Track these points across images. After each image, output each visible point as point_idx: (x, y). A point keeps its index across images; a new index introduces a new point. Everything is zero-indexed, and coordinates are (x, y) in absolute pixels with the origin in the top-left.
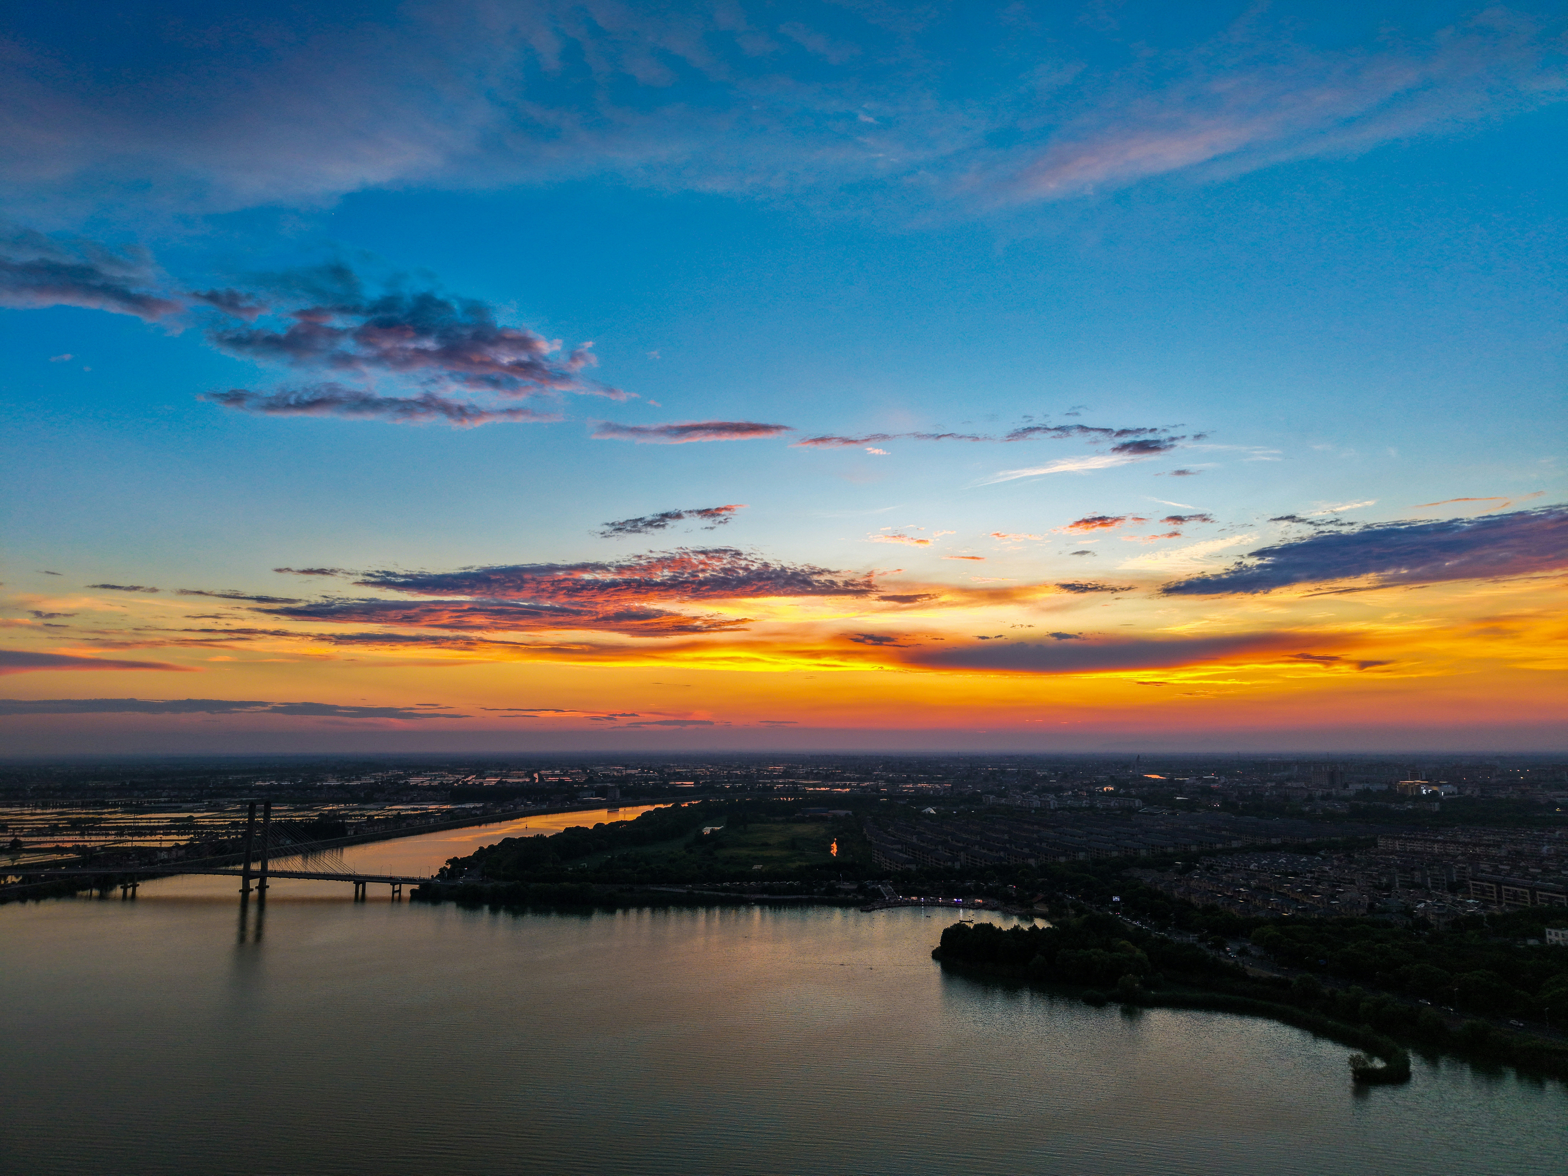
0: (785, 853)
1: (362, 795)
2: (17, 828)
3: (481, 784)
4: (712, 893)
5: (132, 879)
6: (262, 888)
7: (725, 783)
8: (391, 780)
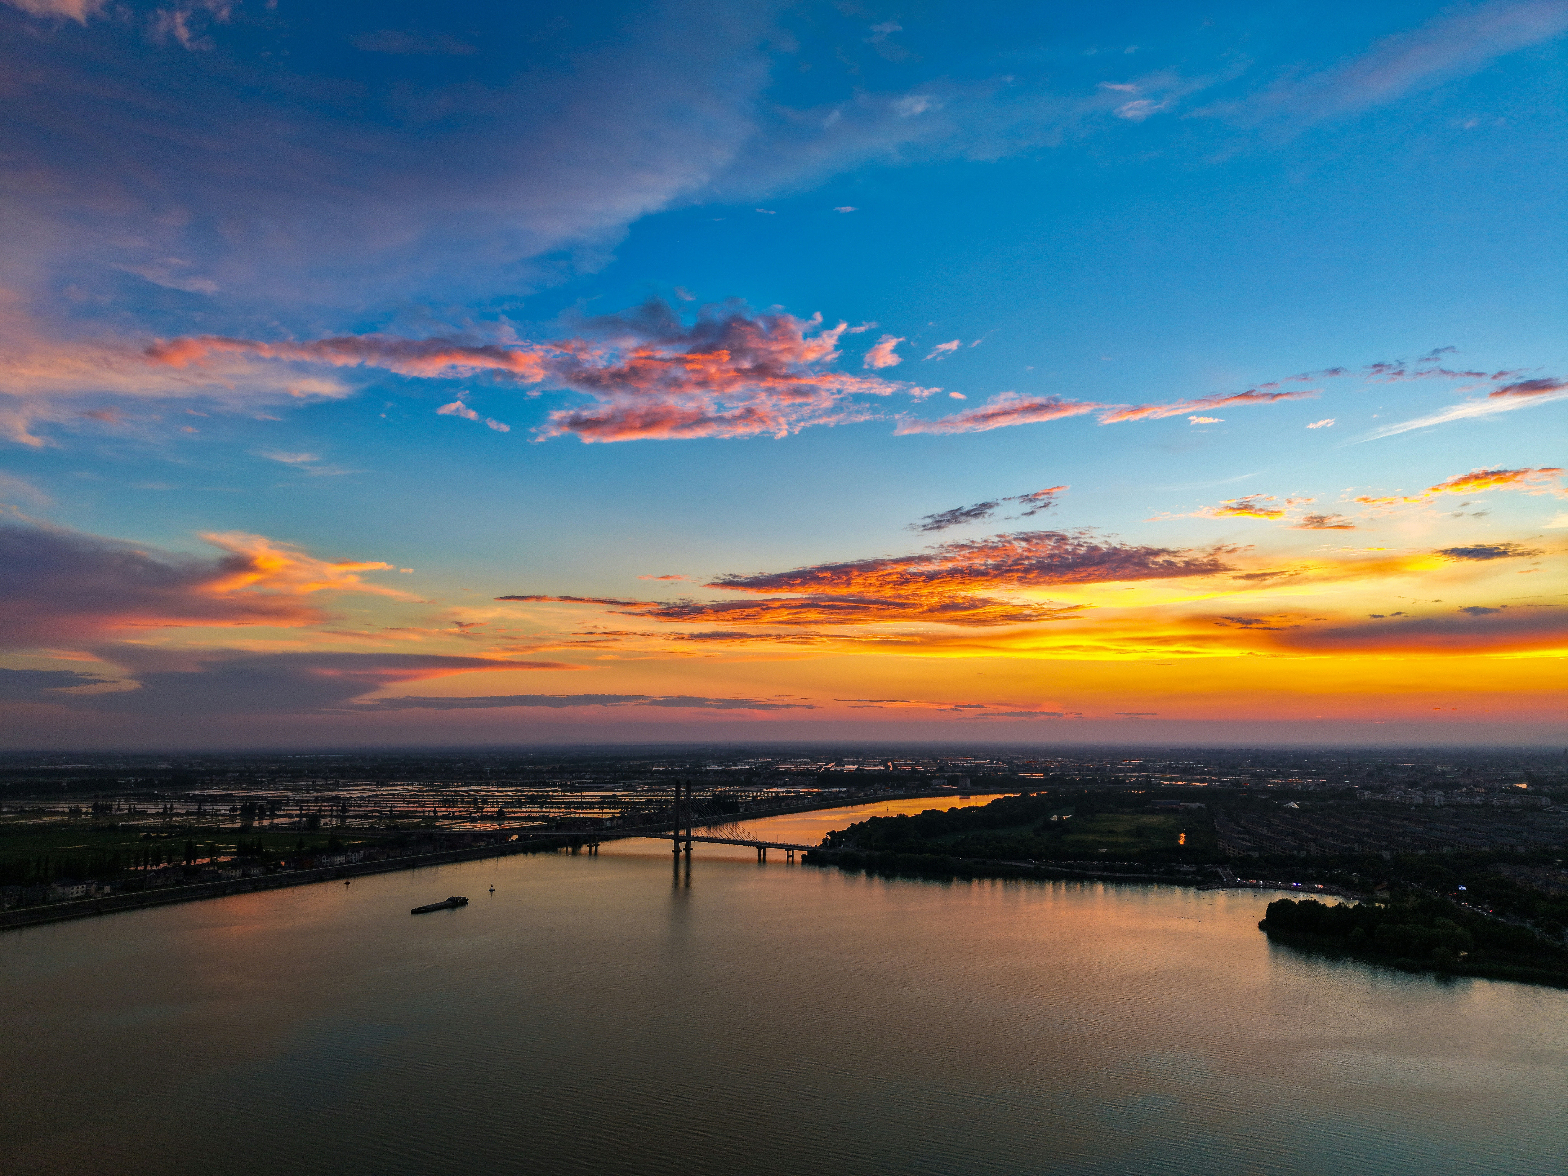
0: (1132, 840)
1: (743, 778)
2: (495, 802)
3: (842, 770)
4: (1056, 868)
5: (593, 841)
6: (688, 849)
7: (1076, 775)
8: (763, 766)
